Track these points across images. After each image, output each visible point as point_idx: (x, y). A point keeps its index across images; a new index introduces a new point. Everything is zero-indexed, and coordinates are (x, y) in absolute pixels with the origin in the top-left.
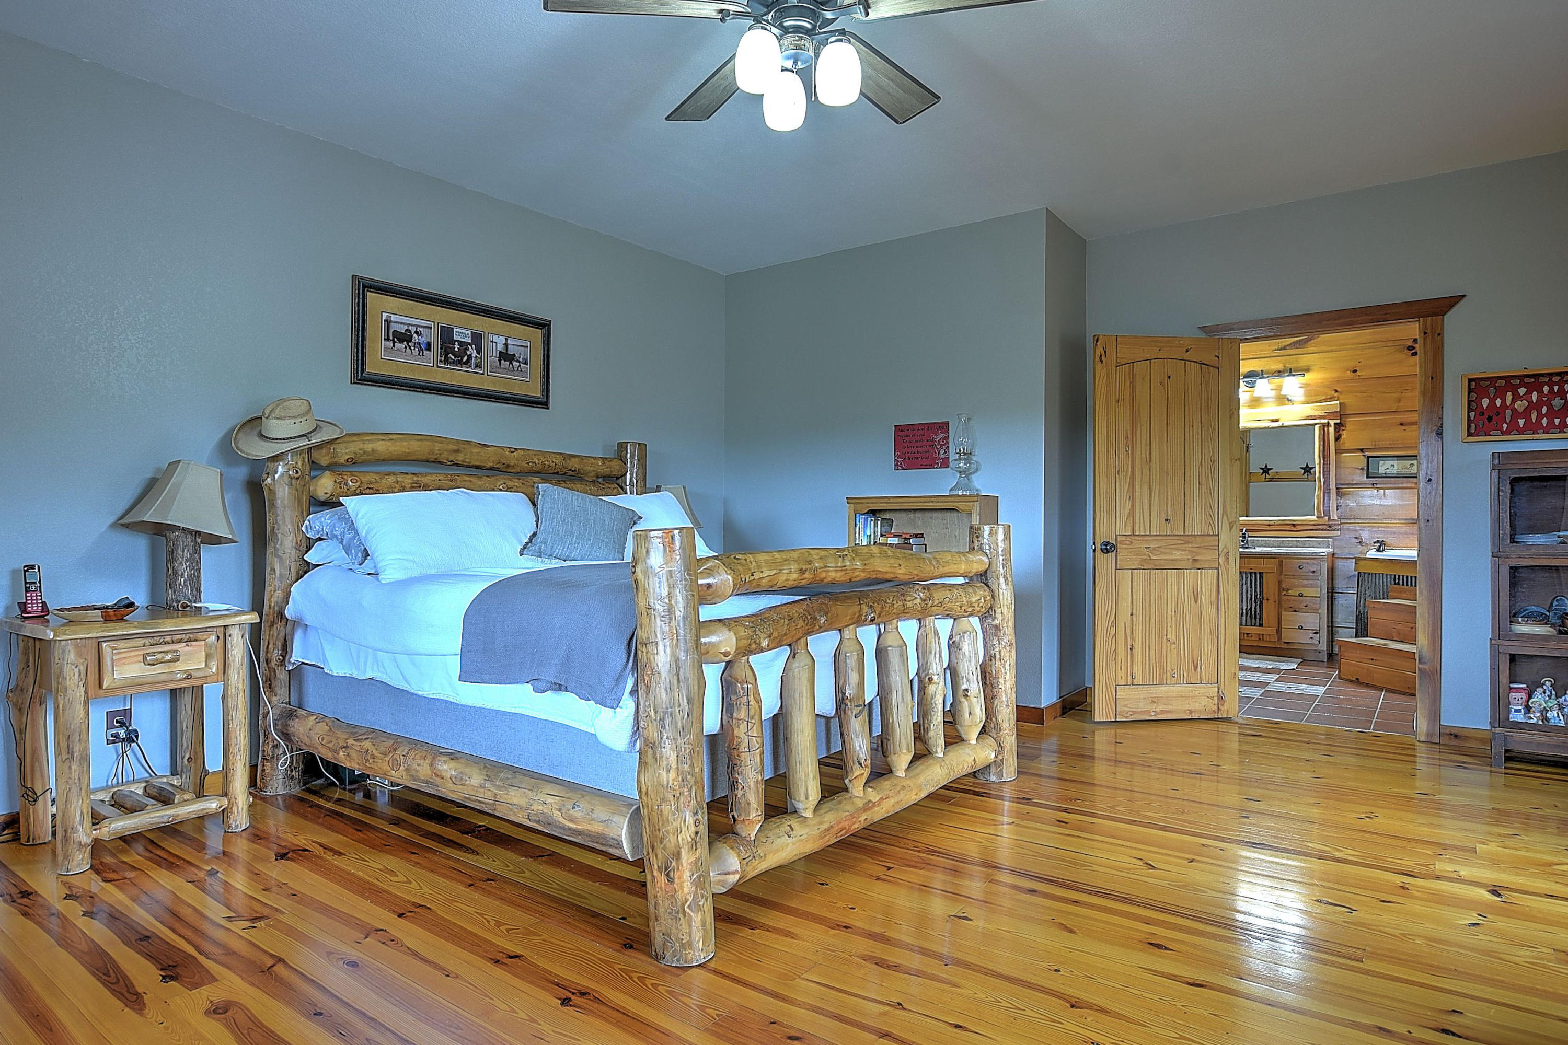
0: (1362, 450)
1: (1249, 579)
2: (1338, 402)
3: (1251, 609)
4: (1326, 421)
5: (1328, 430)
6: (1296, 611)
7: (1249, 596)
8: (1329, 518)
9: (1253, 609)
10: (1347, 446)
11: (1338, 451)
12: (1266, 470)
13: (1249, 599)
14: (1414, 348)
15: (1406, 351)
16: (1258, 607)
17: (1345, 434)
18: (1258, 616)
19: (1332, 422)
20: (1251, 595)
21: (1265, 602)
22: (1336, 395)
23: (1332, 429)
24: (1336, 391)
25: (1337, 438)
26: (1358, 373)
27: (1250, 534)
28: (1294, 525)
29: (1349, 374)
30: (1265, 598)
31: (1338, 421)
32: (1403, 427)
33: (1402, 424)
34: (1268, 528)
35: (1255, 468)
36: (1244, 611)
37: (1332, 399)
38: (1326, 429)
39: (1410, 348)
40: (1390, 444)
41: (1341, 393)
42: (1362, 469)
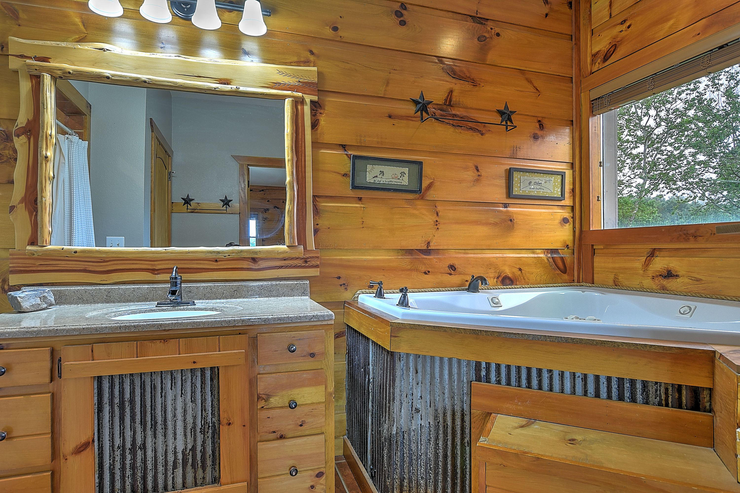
0: (344, 147)
1: (189, 383)
2: (315, 69)
3: (194, 449)
4: (300, 94)
5: (303, 109)
6: (282, 437)
7: (190, 420)
8: (305, 248)
9: (199, 448)
10: (327, 138)
11: (316, 145)
12: (187, 201)
13: (189, 426)
14: (402, 15)
15: (394, 16)
16: (209, 442)
17: (323, 121)
18: (209, 462)
19: (308, 99)
20: (195, 418)
21: (224, 430)
22: (312, 58)
23: (307, 109)
24: (312, 53)
25: (314, 125)
26: (340, 33)
27: (185, 277)
28: (254, 260)
29: (328, 32)
30: (224, 421)
31: (315, 98)
32: (392, 121)
33: (390, 117)
34: (214, 265)
35: (177, 198)
36: (180, 456)
37: (306, 63)
38: (299, 107)
39: (398, 14)
40: (378, 143)
41: (318, 57)
42: (345, 175)
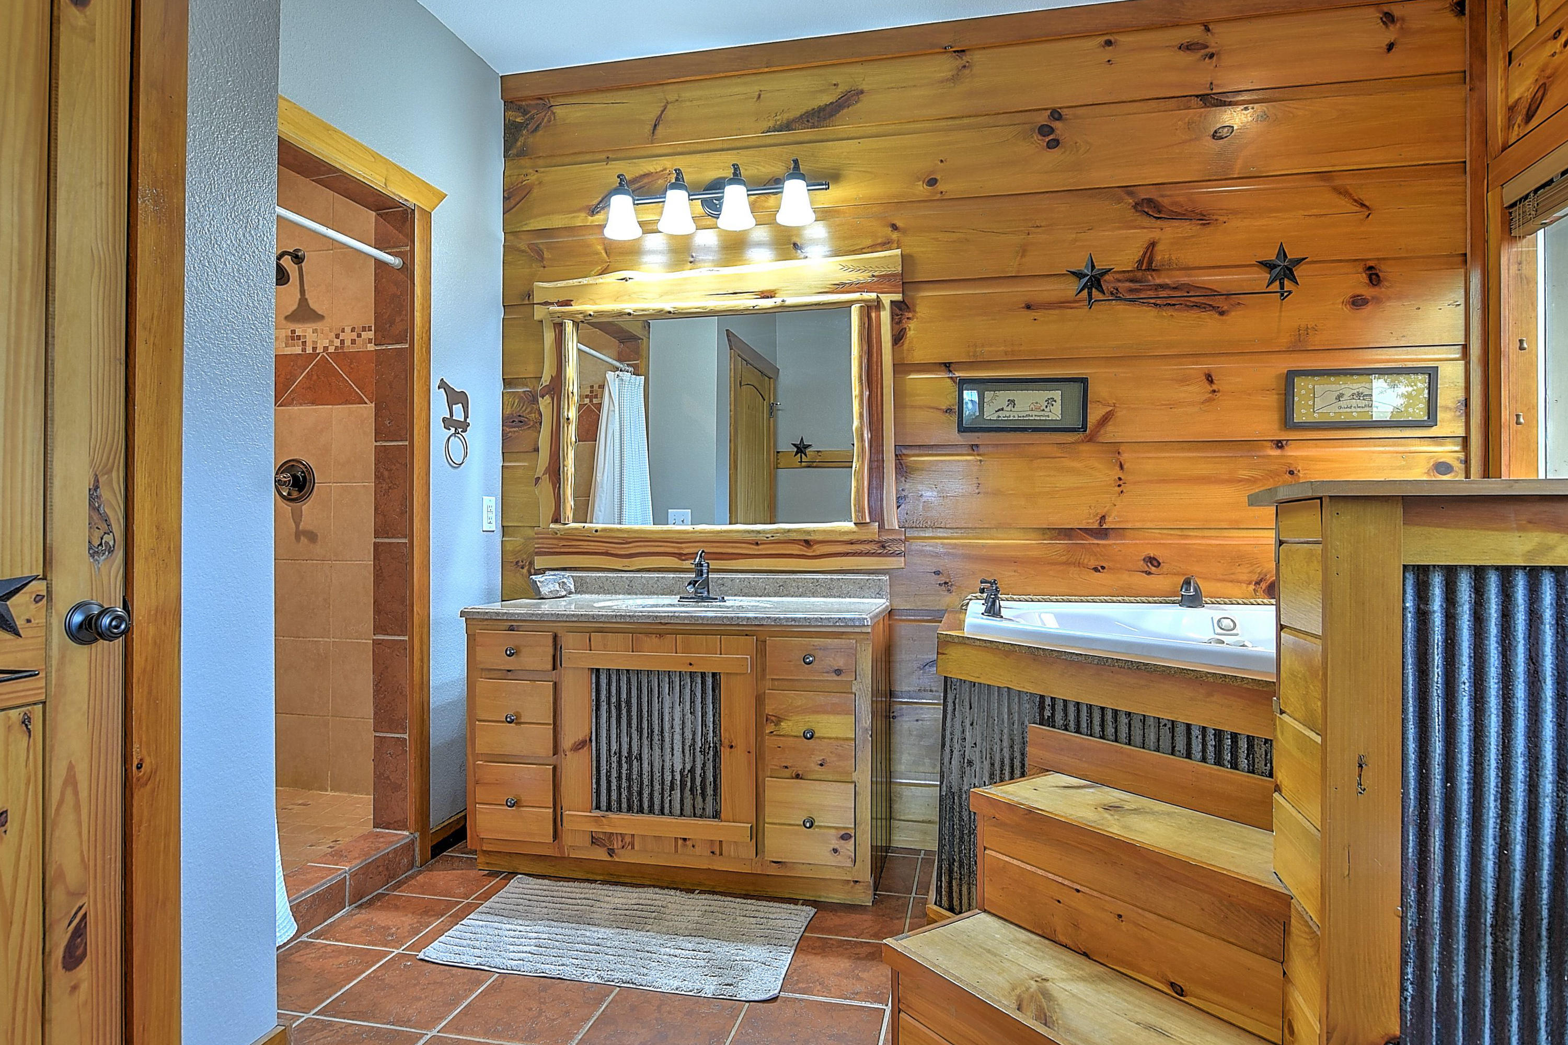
0: (948, 366)
1: (688, 690)
2: (898, 252)
3: (692, 771)
4: (873, 296)
5: (879, 317)
6: (798, 776)
7: (688, 735)
8: (881, 527)
9: (698, 771)
10: (919, 355)
11: (900, 368)
12: (801, 449)
13: (688, 743)
14: (1052, 130)
15: (1036, 137)
16: (710, 765)
17: (913, 329)
18: (710, 791)
19: (886, 299)
20: (694, 734)
21: (725, 753)
22: (895, 236)
23: (885, 316)
24: (894, 227)
25: (898, 338)
26: (940, 187)
27: (714, 564)
28: (807, 543)
29: (921, 189)
30: (726, 742)
31: (898, 297)
32: (1032, 314)
33: (1028, 307)
34: (754, 550)
35: (786, 445)
36: (678, 777)
37: (886, 244)
38: (873, 315)
39: (1045, 130)
40: (1006, 353)
41: (904, 231)
42: (949, 411)
